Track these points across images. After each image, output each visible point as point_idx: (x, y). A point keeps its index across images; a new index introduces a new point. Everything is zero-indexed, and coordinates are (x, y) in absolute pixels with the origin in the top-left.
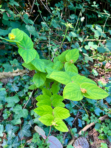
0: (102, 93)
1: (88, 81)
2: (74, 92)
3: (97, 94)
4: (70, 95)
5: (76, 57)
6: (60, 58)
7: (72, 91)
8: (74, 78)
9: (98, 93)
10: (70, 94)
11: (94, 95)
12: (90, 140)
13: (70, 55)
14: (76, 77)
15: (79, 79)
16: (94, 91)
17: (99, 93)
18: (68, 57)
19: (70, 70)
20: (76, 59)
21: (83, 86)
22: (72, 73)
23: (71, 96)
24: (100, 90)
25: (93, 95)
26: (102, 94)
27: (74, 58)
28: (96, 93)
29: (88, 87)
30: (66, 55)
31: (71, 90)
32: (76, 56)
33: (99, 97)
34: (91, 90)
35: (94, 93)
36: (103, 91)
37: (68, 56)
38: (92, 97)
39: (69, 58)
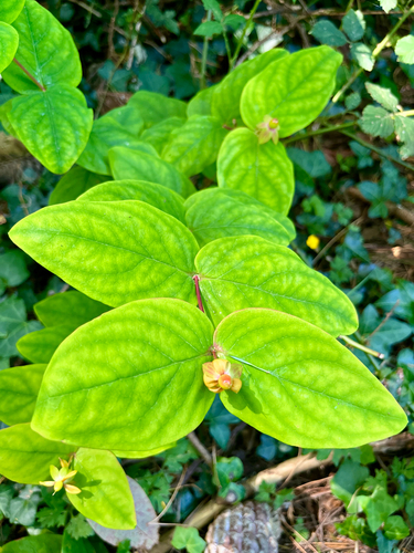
0: (366, 400)
1: (304, 291)
2: (125, 385)
3: (325, 403)
4: (82, 407)
5: (308, 103)
6: (222, 94)
7: (105, 375)
8: (211, 255)
9: (332, 397)
10: (78, 397)
11: (298, 405)
12: (300, 520)
13: (273, 85)
14: (229, 250)
15: (246, 268)
16: (307, 380)
17: (343, 399)
18: (260, 99)
19: (250, 180)
20: (302, 118)
21: (239, 332)
22: (236, 212)
23: (90, 414)
24: (355, 382)
25: (286, 407)
26: (358, 406)
27: (295, 106)
28: (317, 391)
29: (279, 340)
30: (251, 83)
31: (103, 365)
32: (313, 94)
33: (324, 433)
34: (291, 364)
35: (304, 395)
36: (373, 387)
37: (260, 90)
38: (273, 420)
39: (263, 107)
